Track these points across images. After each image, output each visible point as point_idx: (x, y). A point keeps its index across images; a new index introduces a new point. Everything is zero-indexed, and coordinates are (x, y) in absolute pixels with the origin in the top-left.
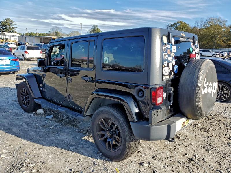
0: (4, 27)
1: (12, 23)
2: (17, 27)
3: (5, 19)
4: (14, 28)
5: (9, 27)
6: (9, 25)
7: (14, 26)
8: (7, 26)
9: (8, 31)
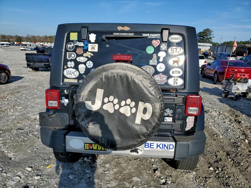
0: (202, 38)
1: (210, 33)
2: (214, 37)
3: (205, 30)
4: (211, 38)
5: (206, 37)
6: (207, 36)
7: (211, 36)
8: (205, 36)
9: (204, 41)
